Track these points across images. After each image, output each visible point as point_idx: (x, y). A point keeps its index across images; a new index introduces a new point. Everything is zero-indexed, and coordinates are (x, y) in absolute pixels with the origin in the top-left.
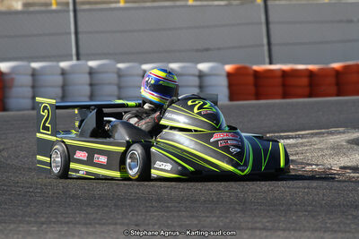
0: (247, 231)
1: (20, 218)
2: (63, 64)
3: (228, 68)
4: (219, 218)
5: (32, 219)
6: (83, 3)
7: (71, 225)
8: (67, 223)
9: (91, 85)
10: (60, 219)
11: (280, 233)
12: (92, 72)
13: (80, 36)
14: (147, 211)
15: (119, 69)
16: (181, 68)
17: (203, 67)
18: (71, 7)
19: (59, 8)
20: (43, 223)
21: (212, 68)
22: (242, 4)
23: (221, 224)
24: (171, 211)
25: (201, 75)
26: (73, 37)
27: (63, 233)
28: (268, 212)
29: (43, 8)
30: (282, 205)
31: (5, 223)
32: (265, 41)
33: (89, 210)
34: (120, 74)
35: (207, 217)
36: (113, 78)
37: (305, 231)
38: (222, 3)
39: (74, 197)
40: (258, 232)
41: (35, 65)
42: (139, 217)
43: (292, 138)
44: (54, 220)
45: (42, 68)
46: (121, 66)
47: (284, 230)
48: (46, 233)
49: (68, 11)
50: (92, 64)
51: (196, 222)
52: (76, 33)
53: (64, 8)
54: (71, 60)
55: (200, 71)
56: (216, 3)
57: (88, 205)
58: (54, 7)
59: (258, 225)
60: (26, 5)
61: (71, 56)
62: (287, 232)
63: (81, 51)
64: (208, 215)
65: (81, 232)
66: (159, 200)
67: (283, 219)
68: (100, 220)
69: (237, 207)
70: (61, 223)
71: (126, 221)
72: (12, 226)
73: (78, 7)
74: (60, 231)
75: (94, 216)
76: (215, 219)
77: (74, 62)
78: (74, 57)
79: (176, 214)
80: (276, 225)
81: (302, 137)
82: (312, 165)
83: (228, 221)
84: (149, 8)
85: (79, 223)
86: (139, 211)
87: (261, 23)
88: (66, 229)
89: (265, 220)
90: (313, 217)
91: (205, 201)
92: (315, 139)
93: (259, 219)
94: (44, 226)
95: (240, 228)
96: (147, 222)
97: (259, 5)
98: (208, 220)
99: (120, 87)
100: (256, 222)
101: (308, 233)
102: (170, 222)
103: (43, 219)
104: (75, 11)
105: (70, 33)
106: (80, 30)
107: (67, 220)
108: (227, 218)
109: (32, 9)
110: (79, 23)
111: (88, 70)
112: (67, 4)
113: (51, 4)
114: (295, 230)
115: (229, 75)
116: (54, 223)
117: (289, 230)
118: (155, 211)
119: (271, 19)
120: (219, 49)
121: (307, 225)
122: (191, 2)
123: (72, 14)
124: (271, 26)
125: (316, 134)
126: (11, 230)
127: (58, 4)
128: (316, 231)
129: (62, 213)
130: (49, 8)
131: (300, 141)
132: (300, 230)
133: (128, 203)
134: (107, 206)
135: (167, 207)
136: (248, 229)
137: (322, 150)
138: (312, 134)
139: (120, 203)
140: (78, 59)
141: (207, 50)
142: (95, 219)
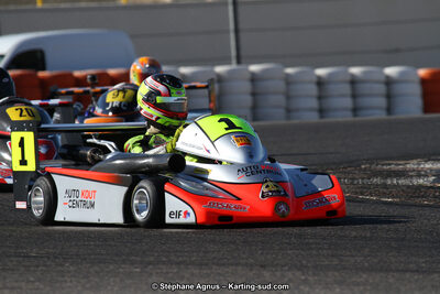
2: (220, 69)
3: (422, 72)
9: (254, 94)
12: (254, 78)
13: (243, 36)
15: (288, 75)
16: (365, 73)
17: (391, 71)
21: (402, 73)
25: (389, 82)
26: (232, 36)
34: (288, 80)
36: (281, 86)
46: (289, 71)
49: (226, 4)
50: (254, 68)
52: (237, 31)
54: (230, 63)
55: (388, 77)
61: (230, 58)
63: (243, 53)
77: (234, 66)
78: (234, 61)
99: (288, 97)
104: (235, 4)
105: (228, 32)
106: (241, 26)
110: (241, 18)
111: (248, 76)
115: (424, 82)
120: (411, 50)
123: (231, 8)
140: (239, 62)
141: (397, 50)
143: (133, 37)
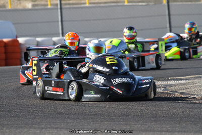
0: (158, 133)
1: (30, 125)
2: (55, 39)
4: (141, 125)
5: (37, 126)
6: (66, 4)
7: (58, 129)
8: (56, 128)
10: (53, 126)
11: (176, 133)
13: (64, 23)
14: (101, 122)
15: (86, 41)
18: (59, 6)
19: (52, 7)
20: (43, 128)
22: (155, 4)
23: (143, 128)
24: (115, 121)
26: (60, 23)
27: (54, 134)
28: (170, 121)
29: (43, 7)
30: (177, 118)
31: (22, 128)
32: (168, 25)
33: (69, 121)
35: (135, 124)
37: (191, 132)
38: (144, 4)
39: (60, 113)
40: (164, 133)
41: (39, 39)
42: (97, 125)
43: (183, 80)
44: (49, 126)
45: (43, 41)
46: (86, 39)
47: (179, 132)
48: (45, 133)
49: (57, 9)
51: (129, 127)
52: (62, 21)
53: (55, 7)
54: (59, 36)
56: (140, 4)
57: (68, 118)
58: (49, 6)
59: (164, 129)
60: (33, 5)
61: (59, 34)
62: (180, 133)
63: (64, 31)
64: (136, 123)
65: (64, 133)
66: (108, 115)
67: (178, 125)
68: (75, 126)
69: (152, 119)
70: (53, 128)
71: (90, 127)
72: (26, 130)
73: (63, 7)
74: (53, 133)
75: (72, 124)
76: (140, 126)
77: (61, 37)
78: (61, 35)
79: (117, 123)
80: (174, 129)
81: (189, 79)
82: (194, 95)
83: (147, 127)
84: (103, 7)
85: (63, 128)
86: (97, 121)
87: (165, 15)
88: (56, 131)
89: (168, 126)
90: (195, 124)
91: (134, 116)
92: (196, 80)
93: (165, 126)
94: (44, 130)
95: (154, 131)
96: (101, 127)
97: (164, 5)
98: (136, 126)
100: (163, 127)
101: (192, 133)
102: (114, 127)
103: (43, 126)
104: (61, 8)
105: (58, 21)
106: (64, 19)
107: (56, 126)
108: (146, 125)
109: (36, 8)
110: (63, 15)
112: (57, 5)
113: (47, 5)
114: (185, 132)
116: (49, 128)
117: (181, 132)
118: (106, 121)
119: (171, 13)
120: (142, 30)
121: (192, 129)
122: (126, 3)
123: (59, 10)
124: (171, 17)
125: (197, 78)
126: (25, 132)
127: (51, 5)
128: (197, 132)
129: (53, 123)
130: (47, 7)
131: (188, 81)
132: (188, 132)
133: (91, 117)
134: (79, 119)
135: (113, 119)
136: (159, 131)
137: (200, 86)
138: (194, 77)
139: (86, 117)
140: (63, 36)
142: (72, 126)
143: (14, 24)
